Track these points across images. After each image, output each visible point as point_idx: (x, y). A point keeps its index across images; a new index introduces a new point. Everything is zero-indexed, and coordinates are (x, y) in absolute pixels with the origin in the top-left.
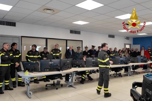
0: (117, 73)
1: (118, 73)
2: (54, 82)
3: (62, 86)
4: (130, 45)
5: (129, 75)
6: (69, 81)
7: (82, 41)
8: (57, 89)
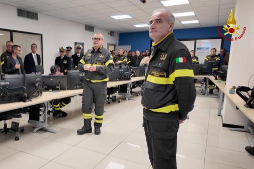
0: (109, 96)
1: (111, 96)
2: (5, 125)
3: (22, 130)
4: (115, 46)
5: (127, 99)
6: (40, 121)
7: (42, 35)
8: (17, 139)
